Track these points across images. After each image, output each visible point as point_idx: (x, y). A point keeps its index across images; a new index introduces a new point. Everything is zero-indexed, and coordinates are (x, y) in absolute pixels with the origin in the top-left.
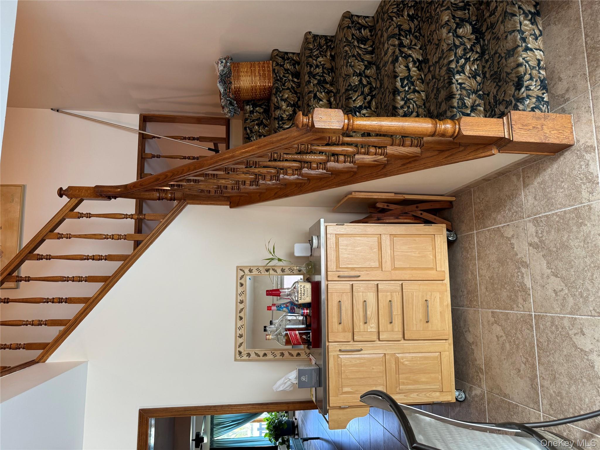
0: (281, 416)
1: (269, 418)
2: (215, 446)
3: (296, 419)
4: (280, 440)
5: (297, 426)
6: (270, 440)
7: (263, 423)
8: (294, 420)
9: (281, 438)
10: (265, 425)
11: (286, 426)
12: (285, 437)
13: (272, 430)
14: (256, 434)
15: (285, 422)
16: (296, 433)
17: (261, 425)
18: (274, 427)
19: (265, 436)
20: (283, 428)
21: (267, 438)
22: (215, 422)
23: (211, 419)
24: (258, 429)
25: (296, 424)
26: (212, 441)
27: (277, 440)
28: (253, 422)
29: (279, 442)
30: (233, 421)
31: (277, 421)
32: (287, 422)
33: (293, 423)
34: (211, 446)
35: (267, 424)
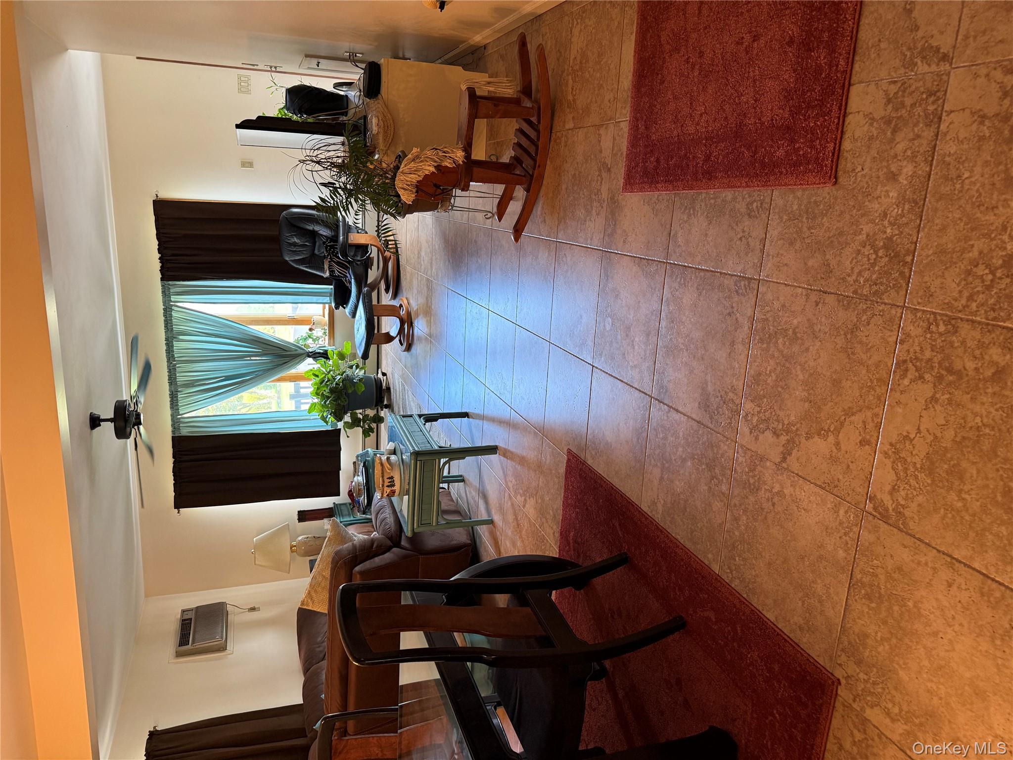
0: (351, 367)
1: (319, 370)
2: (185, 432)
3: (384, 374)
4: (347, 418)
5: (388, 389)
6: (324, 419)
7: (303, 384)
8: (380, 375)
9: (349, 414)
10: (308, 387)
11: (363, 388)
12: (358, 411)
13: (328, 398)
14: (288, 405)
15: (360, 380)
16: (385, 403)
17: (297, 390)
18: (332, 391)
19: (310, 411)
20: (355, 392)
21: (316, 415)
22: (181, 378)
23: (169, 371)
24: (292, 397)
25: (384, 385)
26: (176, 423)
27: (339, 417)
28: (279, 380)
29: (345, 423)
30: (228, 378)
31: (339, 377)
32: (364, 381)
33: (378, 383)
34: (173, 432)
35: (316, 384)
